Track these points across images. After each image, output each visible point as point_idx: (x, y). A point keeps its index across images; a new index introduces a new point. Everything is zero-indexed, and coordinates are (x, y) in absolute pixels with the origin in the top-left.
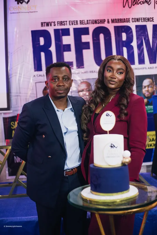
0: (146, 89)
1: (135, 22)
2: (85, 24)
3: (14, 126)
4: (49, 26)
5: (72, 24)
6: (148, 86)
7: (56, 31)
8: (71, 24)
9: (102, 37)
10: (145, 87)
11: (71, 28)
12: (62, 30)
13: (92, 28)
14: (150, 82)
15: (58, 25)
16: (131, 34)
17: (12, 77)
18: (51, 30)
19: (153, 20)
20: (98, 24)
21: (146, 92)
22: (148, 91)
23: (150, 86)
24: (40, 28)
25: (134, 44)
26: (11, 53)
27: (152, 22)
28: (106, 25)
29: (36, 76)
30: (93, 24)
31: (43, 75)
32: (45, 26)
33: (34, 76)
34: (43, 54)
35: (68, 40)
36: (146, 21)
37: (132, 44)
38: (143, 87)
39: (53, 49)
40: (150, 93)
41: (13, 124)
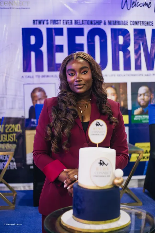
0: (142, 97)
1: (133, 25)
2: (80, 24)
4: (41, 24)
5: (66, 24)
6: (144, 94)
7: (49, 30)
8: (65, 23)
9: (97, 38)
10: (141, 95)
11: (65, 28)
12: (55, 29)
13: (87, 29)
14: (146, 89)
15: (51, 24)
16: (128, 38)
18: (43, 29)
19: (153, 25)
20: (94, 24)
22: (143, 99)
24: (31, 26)
25: (131, 48)
28: (102, 26)
30: (89, 24)
31: (32, 76)
32: (37, 24)
33: (23, 77)
34: (33, 54)
35: (61, 40)
36: (145, 25)
37: (128, 48)
38: (139, 95)
39: (44, 48)
40: (145, 102)
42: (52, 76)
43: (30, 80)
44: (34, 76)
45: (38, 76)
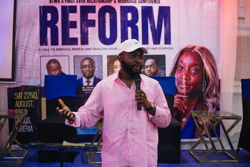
0: (148, 69)
1: (142, 3)
2: (92, 2)
3: (17, 96)
4: (57, 2)
5: (80, 2)
6: (151, 66)
7: (63, 8)
8: (78, 1)
9: (107, 15)
10: (147, 67)
11: (78, 5)
12: (70, 7)
13: (98, 6)
14: (152, 62)
15: (66, 2)
17: (18, 49)
18: (59, 6)
19: (160, 2)
20: (105, 3)
21: (148, 72)
22: (150, 71)
23: (152, 66)
24: (48, 4)
25: (139, 24)
26: (19, 27)
27: (158, 4)
28: (112, 4)
29: (41, 49)
30: (100, 3)
31: (48, 49)
32: (53, 3)
33: (40, 50)
34: (49, 30)
35: (75, 17)
36: (153, 3)
37: (137, 24)
38: (146, 67)
39: (59, 25)
40: (152, 73)
41: (16, 94)
42: (66, 49)
43: (46, 53)
44: (50, 49)
45: (54, 49)
